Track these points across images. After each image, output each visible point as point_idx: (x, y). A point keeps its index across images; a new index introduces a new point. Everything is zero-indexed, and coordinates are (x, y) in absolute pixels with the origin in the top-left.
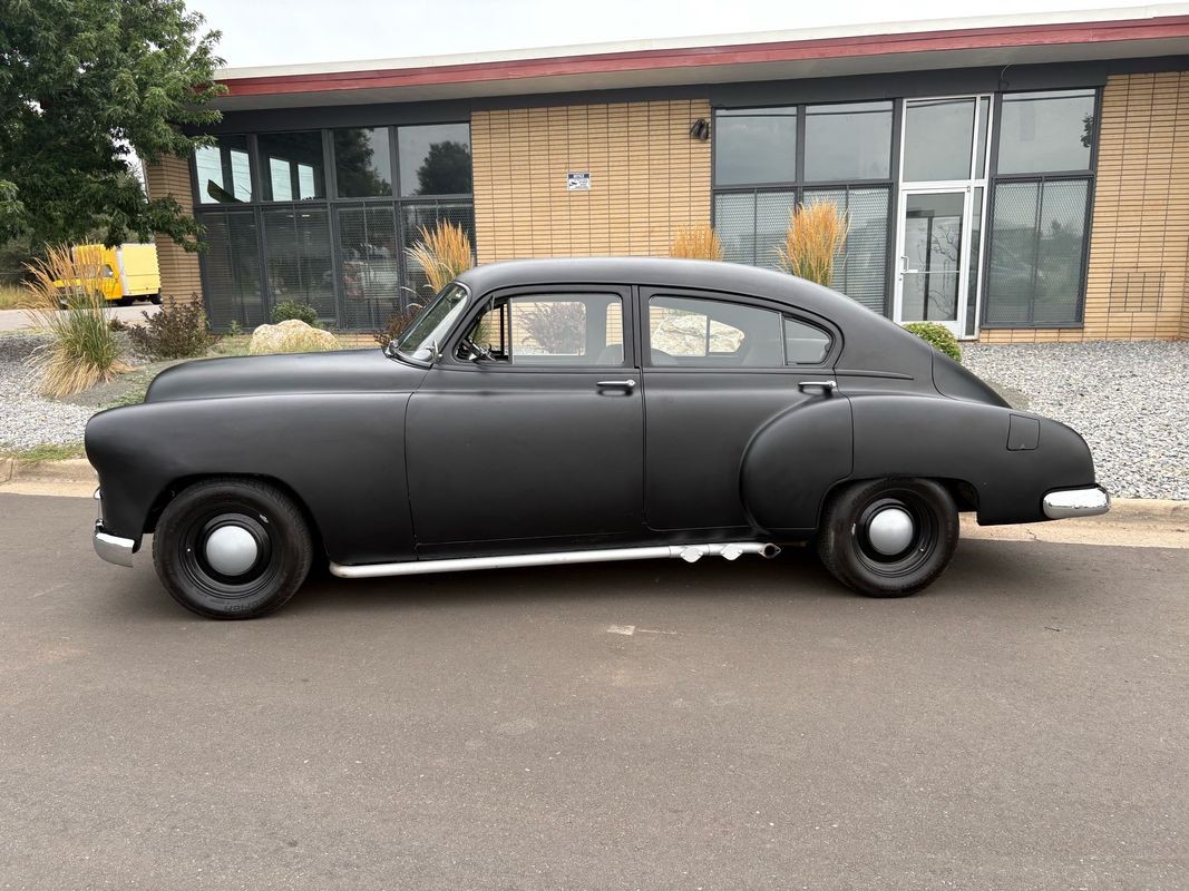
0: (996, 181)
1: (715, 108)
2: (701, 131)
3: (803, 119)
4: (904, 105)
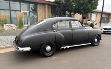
0: (30, 12)
3: (10, 3)
4: (21, 3)
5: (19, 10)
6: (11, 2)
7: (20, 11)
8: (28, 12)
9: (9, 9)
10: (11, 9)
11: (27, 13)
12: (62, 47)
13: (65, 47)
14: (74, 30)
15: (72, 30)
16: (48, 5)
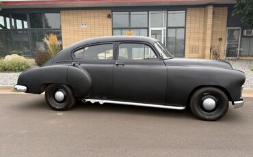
0: (168, 28)
1: (112, 12)
2: (109, 16)
3: (130, 14)
4: (150, 12)
5: (146, 26)
6: (132, 13)
7: (148, 28)
8: (163, 29)
9: (127, 26)
10: (132, 26)
11: (161, 31)
12: (87, 100)
13: (93, 101)
14: (123, 65)
15: (117, 65)
16: (215, 5)
